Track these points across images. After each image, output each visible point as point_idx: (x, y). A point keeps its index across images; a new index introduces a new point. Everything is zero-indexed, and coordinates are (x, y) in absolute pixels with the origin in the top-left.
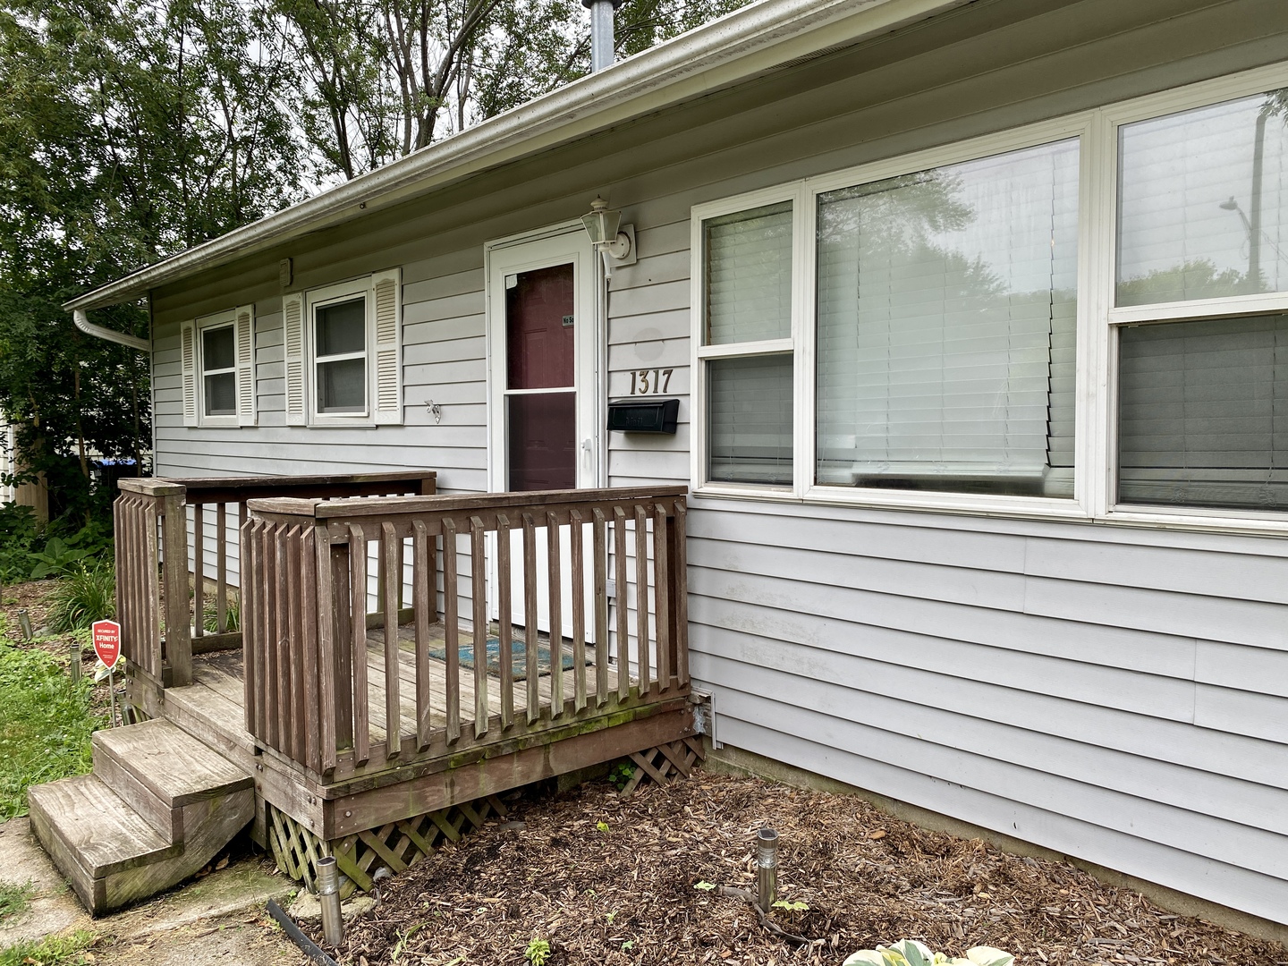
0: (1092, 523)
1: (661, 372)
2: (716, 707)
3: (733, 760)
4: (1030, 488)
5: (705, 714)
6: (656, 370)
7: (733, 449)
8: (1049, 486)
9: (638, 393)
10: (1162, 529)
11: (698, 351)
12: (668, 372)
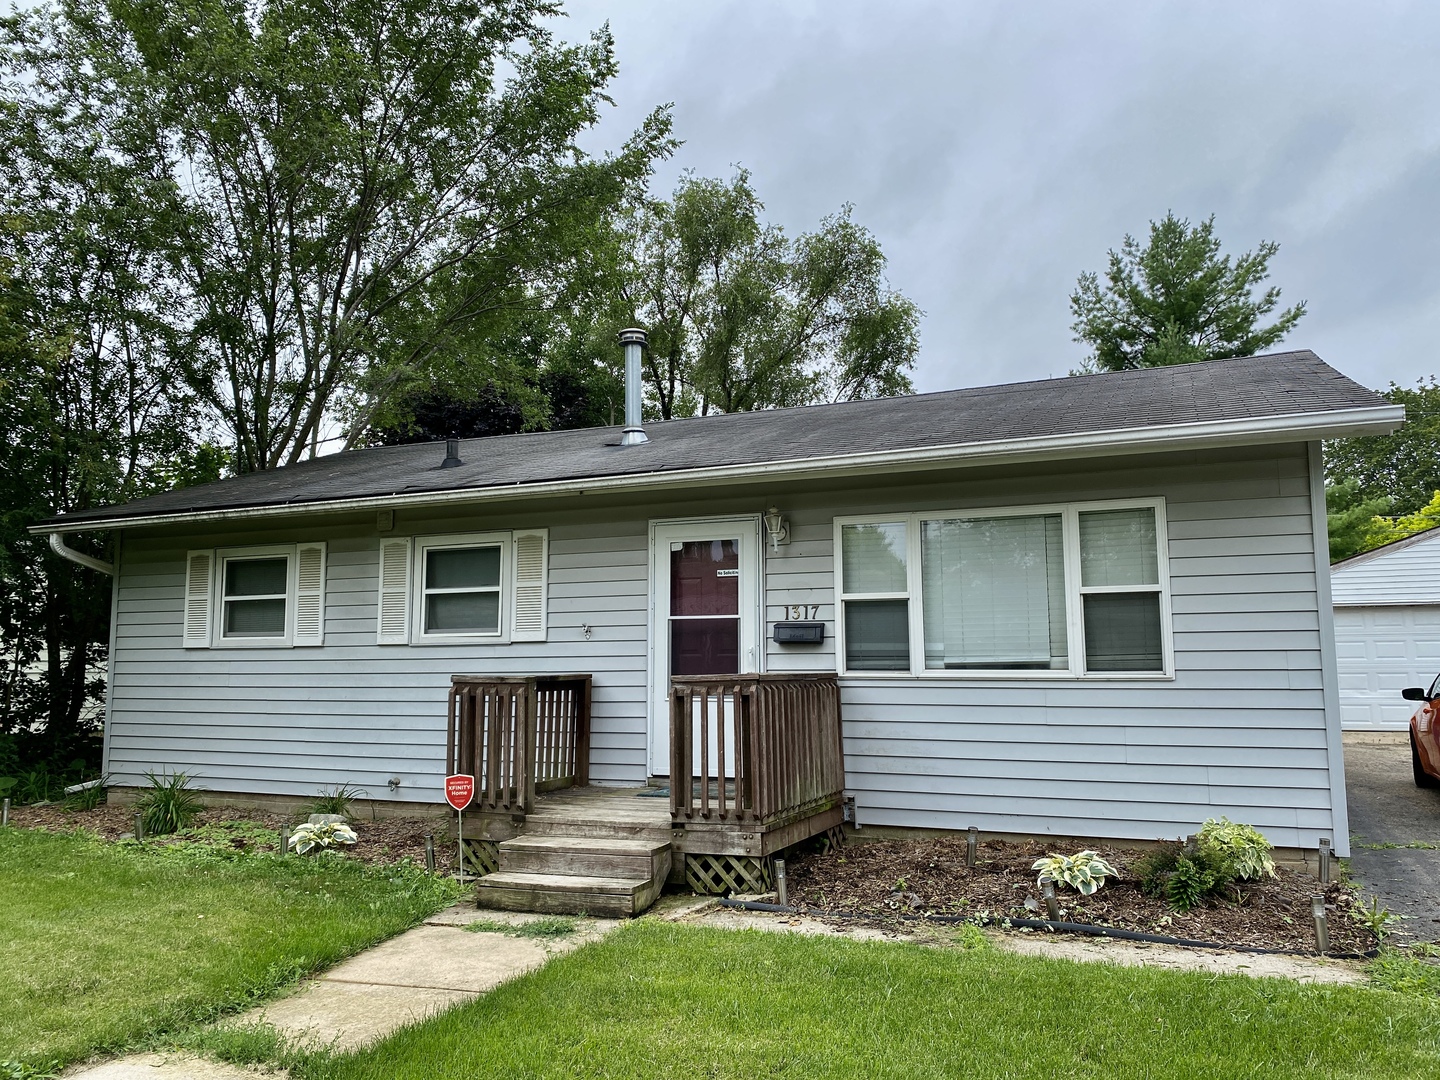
0: (1078, 680)
1: (809, 607)
2: (858, 803)
3: (868, 834)
4: (1045, 666)
5: (850, 809)
6: (806, 606)
7: (861, 652)
8: (1052, 666)
9: (791, 619)
10: (1109, 680)
11: (839, 596)
12: (816, 607)
